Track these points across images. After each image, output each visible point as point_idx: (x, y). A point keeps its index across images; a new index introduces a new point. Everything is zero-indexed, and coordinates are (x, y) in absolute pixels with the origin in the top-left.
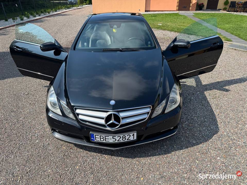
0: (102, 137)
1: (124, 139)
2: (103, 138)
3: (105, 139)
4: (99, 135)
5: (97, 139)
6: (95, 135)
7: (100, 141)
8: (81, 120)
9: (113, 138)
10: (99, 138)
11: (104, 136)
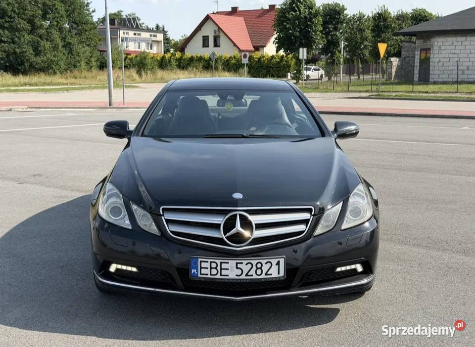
0: (214, 265)
1: (259, 272)
2: (216, 268)
3: (221, 269)
4: (209, 260)
5: (203, 271)
6: (201, 262)
7: (209, 276)
8: (173, 232)
9: (237, 268)
10: (207, 268)
11: (218, 262)
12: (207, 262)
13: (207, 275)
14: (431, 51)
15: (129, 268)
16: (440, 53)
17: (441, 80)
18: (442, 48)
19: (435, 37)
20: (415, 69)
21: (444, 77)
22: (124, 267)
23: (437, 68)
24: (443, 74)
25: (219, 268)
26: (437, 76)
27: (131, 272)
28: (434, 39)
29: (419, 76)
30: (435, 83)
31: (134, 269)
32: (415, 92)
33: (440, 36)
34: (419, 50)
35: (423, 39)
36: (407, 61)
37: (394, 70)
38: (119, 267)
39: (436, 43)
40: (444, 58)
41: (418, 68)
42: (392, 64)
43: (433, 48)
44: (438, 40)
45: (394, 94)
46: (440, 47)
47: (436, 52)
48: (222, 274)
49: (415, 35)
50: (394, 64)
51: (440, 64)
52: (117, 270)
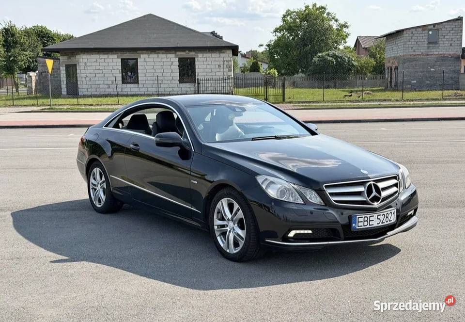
0: (367, 219)
1: (387, 219)
2: (367, 221)
3: (370, 221)
4: (363, 216)
5: (360, 224)
6: (358, 218)
7: (363, 227)
8: (336, 201)
9: (378, 219)
10: (362, 222)
11: (368, 216)
12: (362, 217)
13: (362, 226)
14: (77, 67)
15: (306, 232)
16: (86, 68)
17: (90, 94)
18: (87, 64)
19: (80, 54)
20: (62, 83)
21: (92, 91)
22: (302, 232)
23: (85, 82)
24: (91, 88)
25: (368, 221)
26: (86, 90)
27: (308, 234)
28: (79, 56)
29: (67, 90)
30: (84, 96)
31: (310, 232)
32: (81, 105)
33: (84, 53)
34: (64, 65)
35: (67, 55)
36: (44, 76)
37: (34, 85)
38: (298, 232)
39: (81, 60)
40: (90, 73)
41: (65, 83)
42: (32, 79)
43: (79, 64)
44: (83, 57)
45: (65, 107)
46: (85, 63)
47: (82, 68)
48: (359, 225)
49: (58, 52)
50: (33, 79)
51: (88, 79)
52: (296, 234)
